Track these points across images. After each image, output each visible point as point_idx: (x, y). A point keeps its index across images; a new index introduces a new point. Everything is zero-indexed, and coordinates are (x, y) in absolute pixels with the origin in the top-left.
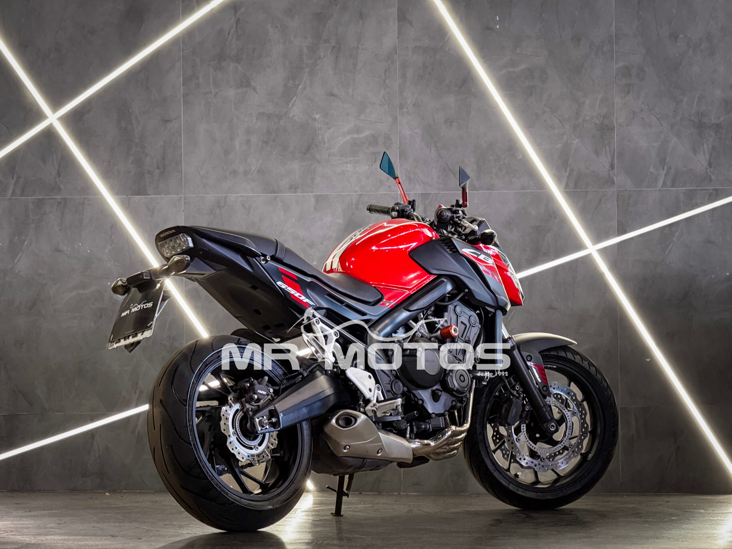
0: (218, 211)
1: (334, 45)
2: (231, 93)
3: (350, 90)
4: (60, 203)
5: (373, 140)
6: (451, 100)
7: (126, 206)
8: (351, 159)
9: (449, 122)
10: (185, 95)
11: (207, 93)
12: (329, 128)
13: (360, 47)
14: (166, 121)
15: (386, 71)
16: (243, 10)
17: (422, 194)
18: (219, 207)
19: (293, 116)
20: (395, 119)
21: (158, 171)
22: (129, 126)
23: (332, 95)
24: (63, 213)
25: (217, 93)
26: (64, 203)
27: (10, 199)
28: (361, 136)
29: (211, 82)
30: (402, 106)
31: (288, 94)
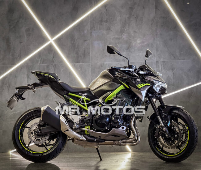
0: (101, 68)
1: (135, 16)
2: (105, 32)
3: (141, 31)
5: (148, 45)
6: (171, 33)
7: (74, 66)
8: (141, 51)
9: (171, 39)
10: (91, 33)
11: (97, 32)
12: (134, 42)
13: (143, 17)
14: (85, 41)
15: (151, 24)
16: (108, 7)
17: (163, 62)
18: (101, 66)
19: (123, 38)
20: (154, 39)
21: (83, 56)
22: (74, 43)
23: (135, 32)
24: (55, 69)
25: (100, 32)
26: (55, 66)
27: (39, 65)
28: (144, 44)
29: (99, 28)
30: (156, 35)
31: (122, 32)
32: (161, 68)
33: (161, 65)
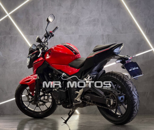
0: (53, 40)
2: (56, 8)
3: (88, 7)
4: (10, 37)
5: (94, 20)
6: (115, 9)
7: (28, 38)
8: (88, 25)
9: (115, 15)
10: (44, 8)
11: (49, 8)
12: (82, 17)
14: (39, 15)
15: (97, 2)
17: (107, 35)
19: (73, 14)
20: (100, 15)
21: (36, 29)
22: (29, 17)
23: (84, 8)
24: (11, 40)
25: (52, 8)
26: (11, 38)
28: (91, 19)
29: (51, 5)
30: (102, 11)
31: (71, 8)
32: (106, 40)
33: (106, 38)
